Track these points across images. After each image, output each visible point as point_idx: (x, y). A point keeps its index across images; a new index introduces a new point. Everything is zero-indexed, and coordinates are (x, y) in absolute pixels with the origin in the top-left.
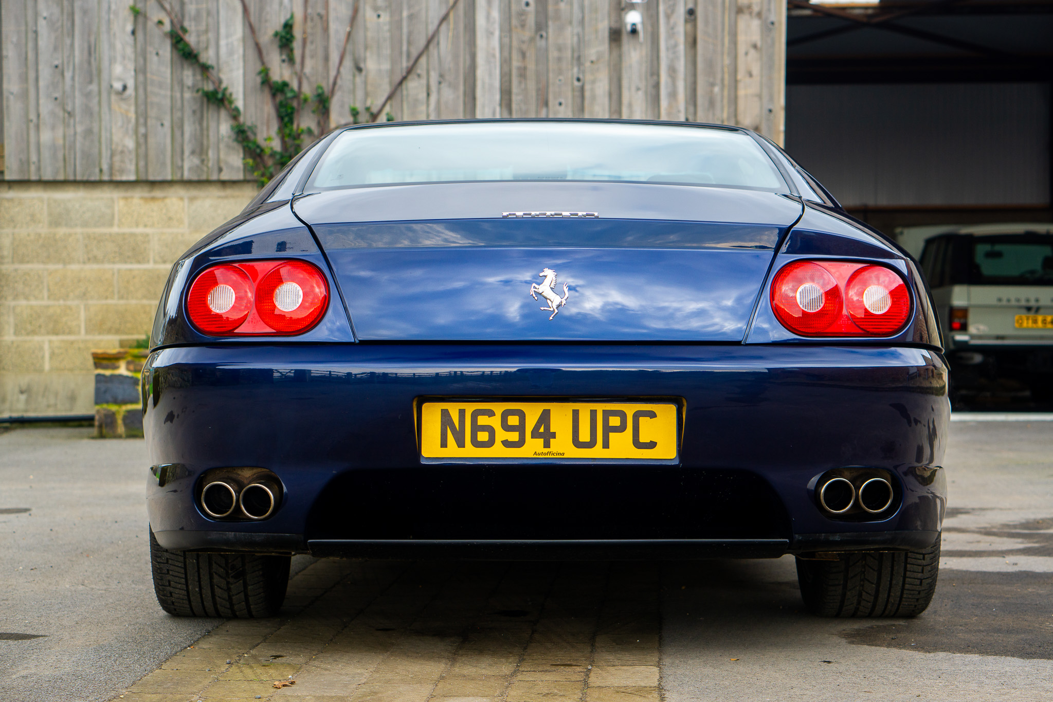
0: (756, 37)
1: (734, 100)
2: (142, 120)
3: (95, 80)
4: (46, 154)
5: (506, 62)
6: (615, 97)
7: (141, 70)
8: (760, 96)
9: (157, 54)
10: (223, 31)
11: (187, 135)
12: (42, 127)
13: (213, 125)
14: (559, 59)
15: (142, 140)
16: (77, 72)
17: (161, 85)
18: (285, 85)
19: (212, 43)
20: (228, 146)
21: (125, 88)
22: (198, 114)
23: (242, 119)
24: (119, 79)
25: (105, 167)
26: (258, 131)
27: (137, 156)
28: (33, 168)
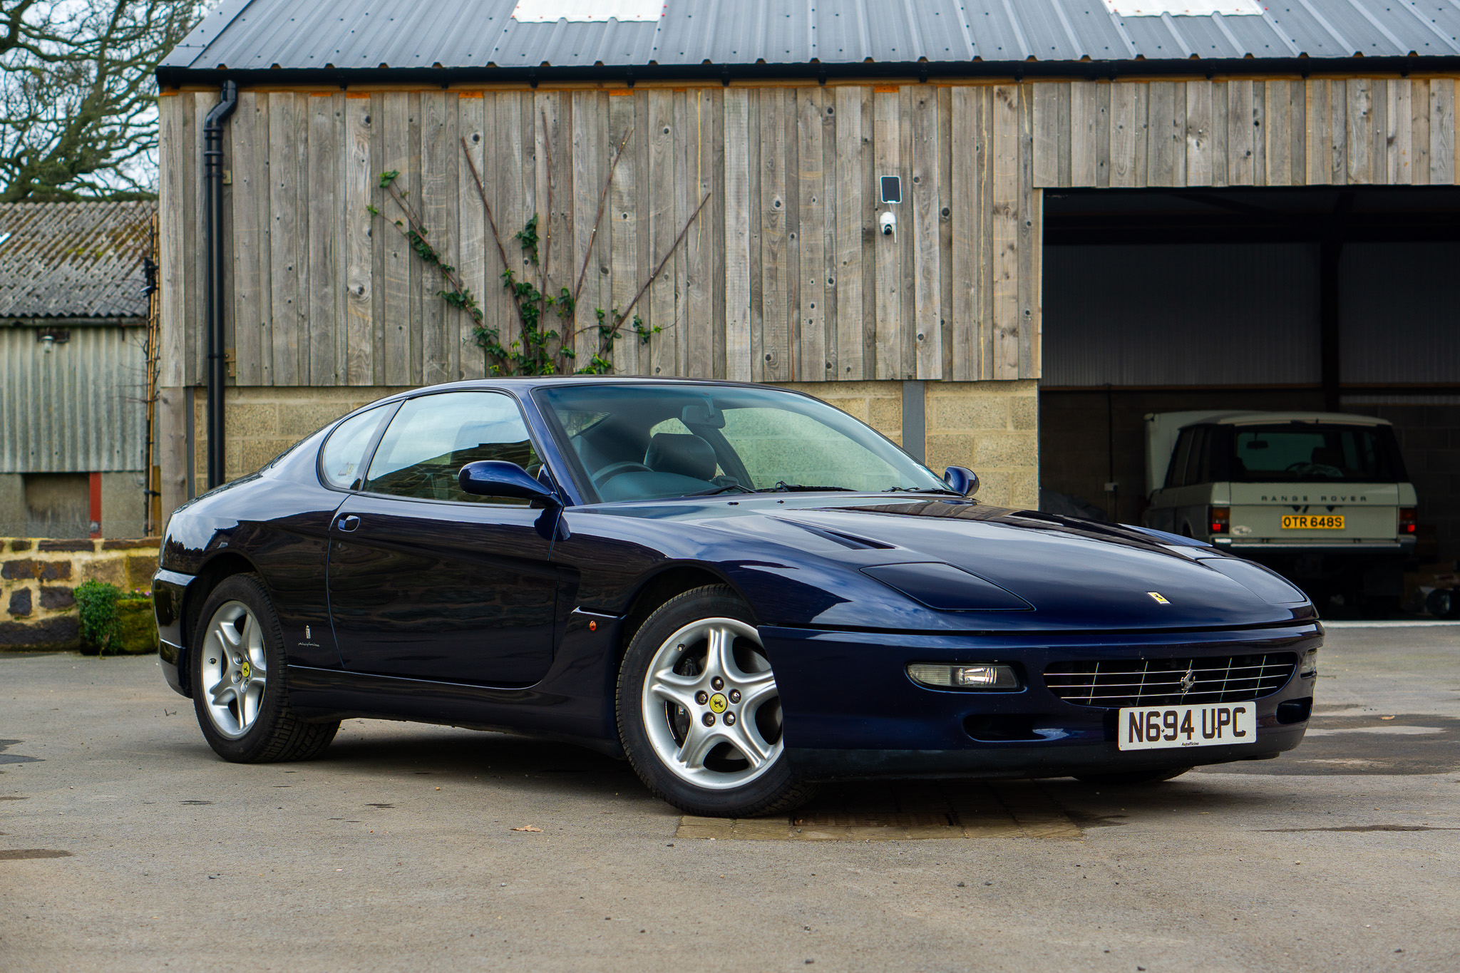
0: (1013, 238)
1: (991, 302)
2: (379, 324)
3: (331, 281)
4: (279, 359)
5: (756, 263)
6: (868, 298)
7: (379, 272)
8: (1017, 299)
9: (395, 255)
10: (463, 232)
11: (426, 339)
12: (275, 331)
13: (453, 328)
14: (811, 261)
15: (379, 345)
16: (311, 274)
17: (399, 288)
18: (529, 287)
19: (453, 244)
20: (469, 350)
21: (362, 290)
22: (438, 317)
23: (483, 322)
24: (356, 282)
25: (340, 372)
26: (501, 334)
27: (374, 360)
28: (265, 373)
